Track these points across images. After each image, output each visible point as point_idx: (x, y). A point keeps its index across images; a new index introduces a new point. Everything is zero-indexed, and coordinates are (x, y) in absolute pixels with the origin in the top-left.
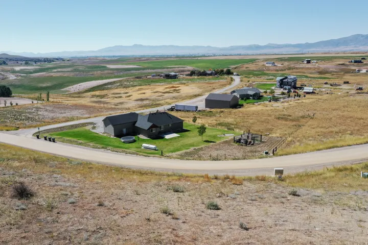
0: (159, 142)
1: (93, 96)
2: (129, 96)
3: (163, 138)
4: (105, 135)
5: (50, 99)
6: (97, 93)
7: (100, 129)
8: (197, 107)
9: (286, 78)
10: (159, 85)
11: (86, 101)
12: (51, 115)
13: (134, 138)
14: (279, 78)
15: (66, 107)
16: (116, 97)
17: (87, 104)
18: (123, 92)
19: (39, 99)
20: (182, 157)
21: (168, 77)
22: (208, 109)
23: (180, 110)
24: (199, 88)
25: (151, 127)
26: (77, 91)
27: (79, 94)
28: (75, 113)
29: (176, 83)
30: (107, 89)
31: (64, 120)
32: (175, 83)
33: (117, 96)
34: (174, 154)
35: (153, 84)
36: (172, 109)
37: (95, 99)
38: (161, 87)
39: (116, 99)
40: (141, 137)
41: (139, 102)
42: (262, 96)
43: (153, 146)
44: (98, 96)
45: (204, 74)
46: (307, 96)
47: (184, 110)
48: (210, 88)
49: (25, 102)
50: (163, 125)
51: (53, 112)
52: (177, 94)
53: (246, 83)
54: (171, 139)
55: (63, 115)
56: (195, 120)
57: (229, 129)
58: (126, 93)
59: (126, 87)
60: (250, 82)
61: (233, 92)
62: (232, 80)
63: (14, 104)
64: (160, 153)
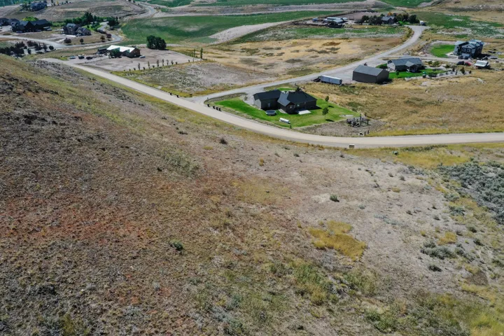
0: (293, 117)
1: (244, 50)
2: (281, 54)
3: (297, 113)
4: (255, 107)
5: (203, 55)
6: (247, 45)
7: (251, 102)
8: (341, 81)
9: (467, 43)
10: (317, 39)
11: (236, 58)
12: (210, 80)
13: (275, 111)
14: (458, 43)
15: (220, 69)
17: (238, 65)
18: (275, 46)
19: (191, 54)
20: (303, 131)
21: (333, 25)
22: (354, 82)
23: (325, 82)
24: (363, 47)
25: (289, 104)
26: (226, 40)
27: (228, 46)
28: (229, 79)
29: (339, 36)
30: (259, 40)
31: (221, 87)
32: (337, 37)
33: (268, 52)
34: (299, 128)
35: (312, 36)
36: (318, 80)
37: (245, 56)
38: (318, 43)
39: (267, 57)
40: (281, 111)
41: (290, 66)
42: (423, 68)
43: (287, 121)
44: (248, 50)
45: (378, 21)
46: (473, 73)
47: (329, 82)
48: (373, 49)
49: (182, 59)
50: (300, 102)
51: (211, 76)
52: (334, 55)
53: (423, 43)
54: (303, 115)
55: (220, 81)
56: (327, 99)
57: (353, 110)
58: (279, 49)
59: (279, 39)
60: (429, 41)
61: (390, 62)
62: (408, 37)
63: (174, 63)
64: (289, 126)
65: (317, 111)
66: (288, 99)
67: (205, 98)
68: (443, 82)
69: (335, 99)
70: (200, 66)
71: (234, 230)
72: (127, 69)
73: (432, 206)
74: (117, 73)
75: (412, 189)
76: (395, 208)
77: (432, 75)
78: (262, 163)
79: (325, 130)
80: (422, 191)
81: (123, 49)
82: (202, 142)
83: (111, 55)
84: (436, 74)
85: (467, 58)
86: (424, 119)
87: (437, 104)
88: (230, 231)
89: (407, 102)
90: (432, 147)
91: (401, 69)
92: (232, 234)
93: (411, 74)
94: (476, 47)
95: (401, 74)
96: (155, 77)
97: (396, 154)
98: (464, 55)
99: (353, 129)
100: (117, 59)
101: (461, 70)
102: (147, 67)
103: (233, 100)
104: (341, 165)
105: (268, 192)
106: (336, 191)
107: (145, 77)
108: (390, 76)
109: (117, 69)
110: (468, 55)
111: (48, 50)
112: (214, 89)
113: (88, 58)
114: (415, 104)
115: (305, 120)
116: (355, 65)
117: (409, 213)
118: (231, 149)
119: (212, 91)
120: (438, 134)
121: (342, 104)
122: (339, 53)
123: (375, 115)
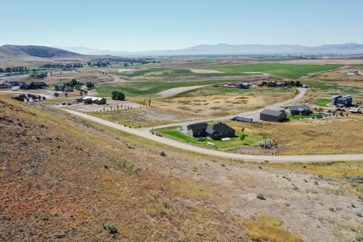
0: (218, 142)
1: (179, 102)
2: (206, 104)
3: (220, 140)
4: (188, 135)
5: (151, 104)
6: (183, 99)
7: (185, 131)
8: (252, 120)
9: (341, 97)
10: (232, 95)
11: (174, 106)
12: (155, 118)
13: (204, 138)
14: (334, 97)
15: (162, 112)
16: (196, 105)
17: (175, 110)
18: (201, 100)
19: (143, 103)
20: (227, 151)
21: (242, 87)
22: (261, 121)
23: (240, 121)
24: (264, 100)
25: (214, 133)
26: (167, 96)
27: (169, 99)
28: (168, 118)
29: (247, 93)
30: (190, 96)
31: (163, 123)
32: (245, 94)
33: (197, 103)
34: (223, 149)
35: (228, 93)
36: (234, 119)
37: (181, 105)
38: (233, 97)
39: (196, 106)
40: (208, 138)
41: (213, 111)
42: (311, 112)
43: (213, 144)
44: (183, 102)
45: (274, 85)
46: (349, 116)
47: (243, 121)
48: (273, 101)
49: (136, 106)
50: (222, 132)
51: (155, 116)
52: (244, 105)
53: (308, 98)
54: (225, 141)
55: (162, 119)
56: (243, 130)
57: (264, 138)
58: (205, 101)
59: (205, 95)
60: (312, 97)
61: (287, 108)
62: (296, 94)
63: (130, 108)
64: (216, 148)
65: (236, 138)
66: (213, 129)
67: (151, 129)
68: (328, 121)
69: (249, 131)
70: (149, 110)
71: (170, 219)
72: (95, 111)
73: (351, 205)
74: (88, 113)
75: (328, 191)
76: (317, 206)
77: (319, 117)
78: (195, 170)
79: (243, 151)
80: (337, 193)
81: (94, 99)
82: (146, 154)
83: (85, 103)
84: (322, 116)
85: (342, 107)
86: (320, 144)
87: (328, 134)
88: (167, 219)
89: (304, 133)
90: (333, 163)
91: (295, 113)
92: (168, 222)
93: (303, 116)
94: (348, 100)
95: (295, 116)
96: (115, 116)
97: (304, 167)
98: (340, 105)
99: (265, 150)
100: (90, 105)
101: (340, 114)
102: (110, 110)
103: (171, 130)
104: (260, 173)
105: (202, 190)
106: (261, 191)
107: (107, 116)
108: (288, 117)
109: (88, 111)
110: (342, 105)
111: (42, 99)
112: (157, 123)
113: (69, 104)
114: (310, 134)
115: (227, 144)
116: (261, 111)
117: (332, 210)
118: (169, 160)
119: (156, 125)
120: (335, 154)
121: (254, 134)
122: (248, 104)
123: (282, 141)
